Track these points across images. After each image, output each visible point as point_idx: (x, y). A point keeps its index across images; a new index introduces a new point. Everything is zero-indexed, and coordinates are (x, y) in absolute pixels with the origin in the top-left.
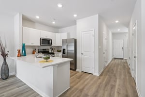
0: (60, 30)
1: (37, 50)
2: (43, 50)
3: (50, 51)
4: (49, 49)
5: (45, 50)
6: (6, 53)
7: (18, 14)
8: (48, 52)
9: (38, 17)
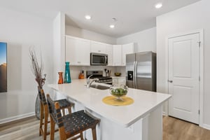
0: (118, 39)
1: (85, 73)
2: (94, 72)
3: (104, 75)
4: (102, 72)
5: (97, 72)
6: (43, 77)
7: (59, 14)
8: (101, 76)
9: (88, 17)
